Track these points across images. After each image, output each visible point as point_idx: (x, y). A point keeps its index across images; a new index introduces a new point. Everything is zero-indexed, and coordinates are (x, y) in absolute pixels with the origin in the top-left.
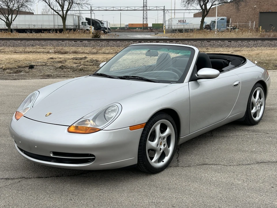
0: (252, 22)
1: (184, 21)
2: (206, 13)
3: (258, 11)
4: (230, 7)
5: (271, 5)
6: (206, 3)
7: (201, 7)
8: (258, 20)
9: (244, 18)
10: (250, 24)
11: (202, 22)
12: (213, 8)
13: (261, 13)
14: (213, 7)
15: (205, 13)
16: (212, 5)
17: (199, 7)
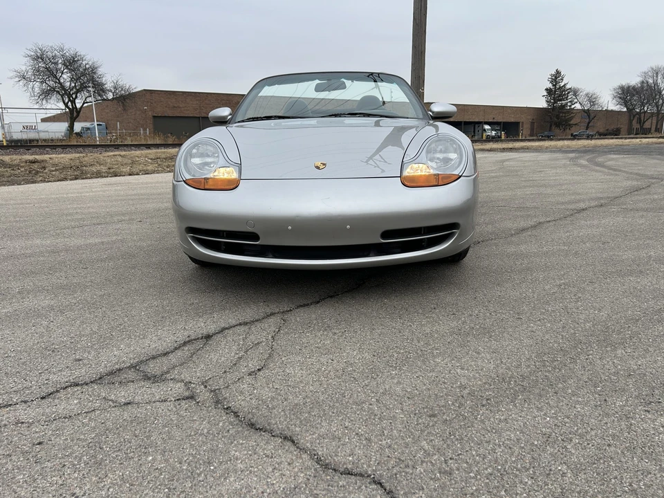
0: (145, 130)
1: (33, 128)
2: (75, 114)
3: (150, 114)
4: (104, 109)
5: (166, 107)
6: (75, 99)
7: (66, 105)
8: (151, 126)
9: (131, 125)
10: (142, 132)
11: (71, 127)
12: (86, 107)
13: (154, 117)
14: (85, 105)
15: (73, 115)
16: (84, 103)
17: (62, 106)
